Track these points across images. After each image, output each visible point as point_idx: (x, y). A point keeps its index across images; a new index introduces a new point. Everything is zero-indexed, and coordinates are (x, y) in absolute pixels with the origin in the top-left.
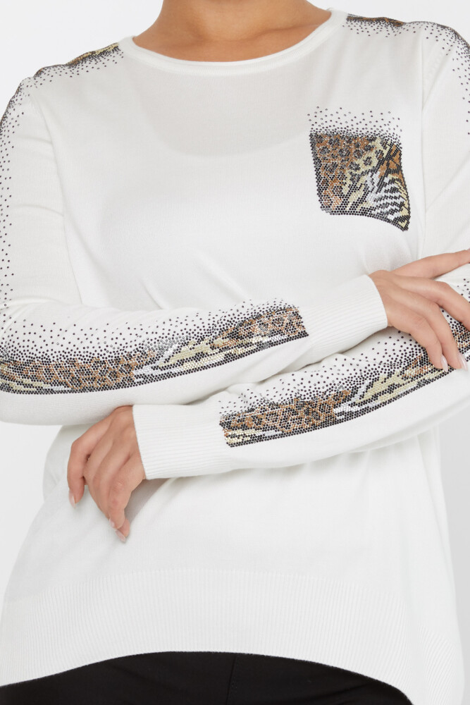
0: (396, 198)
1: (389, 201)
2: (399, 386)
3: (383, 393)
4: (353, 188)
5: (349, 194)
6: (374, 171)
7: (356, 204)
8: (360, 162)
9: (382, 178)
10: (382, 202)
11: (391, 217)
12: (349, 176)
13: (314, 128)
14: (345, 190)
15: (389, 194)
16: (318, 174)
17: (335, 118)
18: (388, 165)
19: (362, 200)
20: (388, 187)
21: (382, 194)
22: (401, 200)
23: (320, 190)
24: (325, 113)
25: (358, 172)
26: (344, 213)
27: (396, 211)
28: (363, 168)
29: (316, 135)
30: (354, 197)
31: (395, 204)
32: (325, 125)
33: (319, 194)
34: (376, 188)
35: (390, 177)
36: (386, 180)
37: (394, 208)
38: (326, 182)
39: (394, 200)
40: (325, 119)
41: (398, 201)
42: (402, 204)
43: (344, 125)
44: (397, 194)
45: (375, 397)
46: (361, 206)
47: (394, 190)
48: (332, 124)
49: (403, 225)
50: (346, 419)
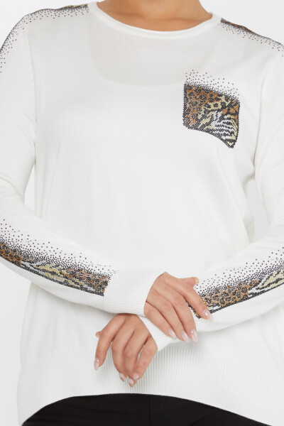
0: (229, 128)
1: (225, 128)
2: (281, 279)
3: (273, 283)
4: (204, 117)
5: (201, 119)
6: (219, 110)
7: (204, 126)
8: (211, 104)
9: (223, 116)
10: (220, 128)
11: (224, 138)
12: (203, 110)
13: (188, 81)
14: (200, 117)
15: (225, 125)
16: (185, 105)
17: (201, 78)
18: (229, 110)
19: (208, 124)
20: (226, 121)
21: (221, 123)
22: (232, 130)
23: (184, 114)
24: (196, 74)
25: (209, 109)
26: (196, 129)
27: (228, 135)
28: (213, 108)
29: (188, 86)
30: (204, 122)
31: (228, 131)
32: (195, 81)
33: (184, 116)
34: (218, 120)
35: (228, 116)
36: (225, 117)
37: (227, 133)
38: (189, 110)
39: (227, 129)
40: (195, 77)
41: (230, 130)
42: (232, 133)
43: (206, 84)
44: (230, 126)
45: (269, 285)
46: (207, 127)
47: (229, 123)
48: (199, 81)
49: (231, 144)
50: (253, 297)
